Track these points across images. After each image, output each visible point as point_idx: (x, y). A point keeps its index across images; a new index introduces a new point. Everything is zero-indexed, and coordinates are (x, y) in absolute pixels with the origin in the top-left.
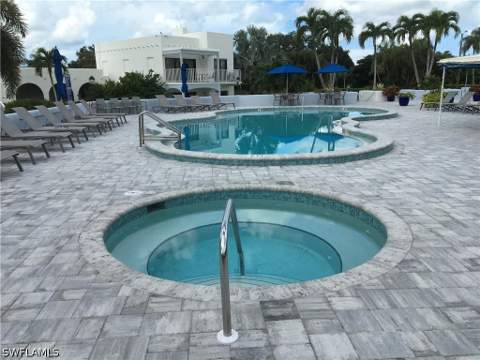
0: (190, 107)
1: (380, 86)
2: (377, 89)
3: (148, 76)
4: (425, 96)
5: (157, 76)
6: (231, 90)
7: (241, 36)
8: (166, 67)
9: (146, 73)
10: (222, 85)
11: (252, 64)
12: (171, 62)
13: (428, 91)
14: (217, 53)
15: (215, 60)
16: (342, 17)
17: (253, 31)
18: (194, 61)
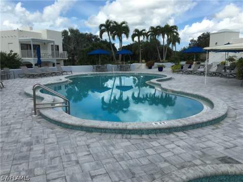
0: (43, 74)
1: (144, 61)
2: (142, 63)
3: (9, 54)
4: (173, 66)
5: (16, 54)
6: (62, 63)
7: (65, 33)
8: (22, 49)
9: (8, 52)
10: (57, 60)
11: (73, 49)
12: (25, 46)
13: (174, 64)
14: (53, 42)
15: (52, 45)
16: (124, 25)
17: (72, 31)
18: (39, 46)
